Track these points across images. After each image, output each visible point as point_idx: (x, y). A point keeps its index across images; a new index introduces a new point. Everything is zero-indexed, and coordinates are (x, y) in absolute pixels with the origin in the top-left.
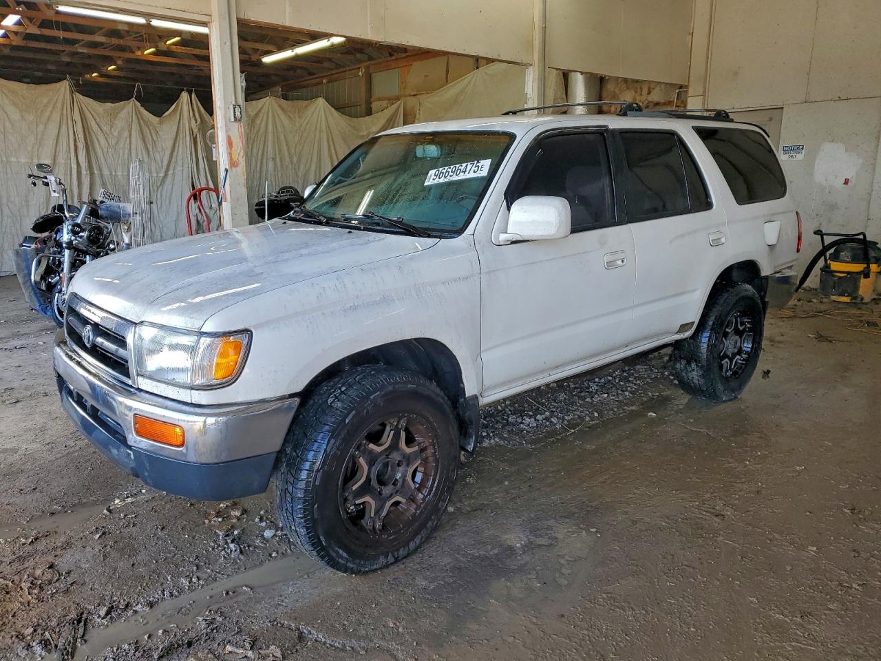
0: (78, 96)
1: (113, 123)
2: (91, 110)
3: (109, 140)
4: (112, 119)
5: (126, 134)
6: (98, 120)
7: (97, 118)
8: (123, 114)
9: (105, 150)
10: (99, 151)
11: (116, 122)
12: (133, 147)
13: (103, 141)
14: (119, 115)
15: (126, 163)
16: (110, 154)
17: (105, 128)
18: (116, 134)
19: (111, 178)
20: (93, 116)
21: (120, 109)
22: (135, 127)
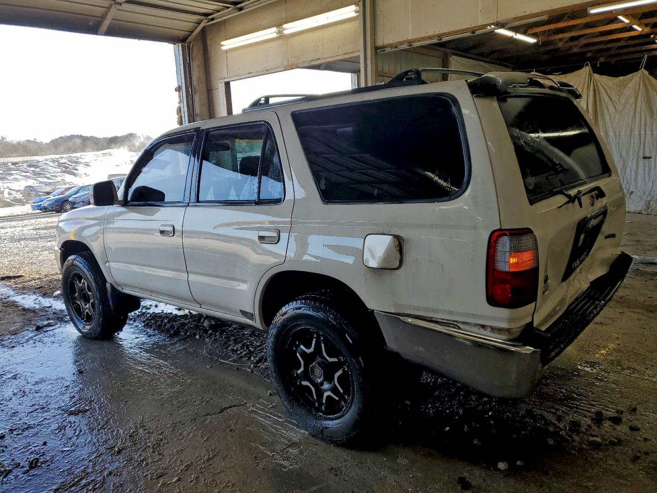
0: (596, 76)
1: (622, 93)
2: (603, 85)
3: (617, 108)
4: (621, 90)
5: (632, 100)
6: (609, 92)
7: (609, 91)
8: (631, 84)
9: (613, 115)
10: (607, 117)
11: (625, 91)
12: (638, 110)
13: (611, 108)
14: (628, 85)
15: (630, 124)
16: (617, 118)
17: (614, 98)
18: (623, 101)
19: (616, 138)
20: (605, 90)
21: (629, 81)
22: (642, 92)
